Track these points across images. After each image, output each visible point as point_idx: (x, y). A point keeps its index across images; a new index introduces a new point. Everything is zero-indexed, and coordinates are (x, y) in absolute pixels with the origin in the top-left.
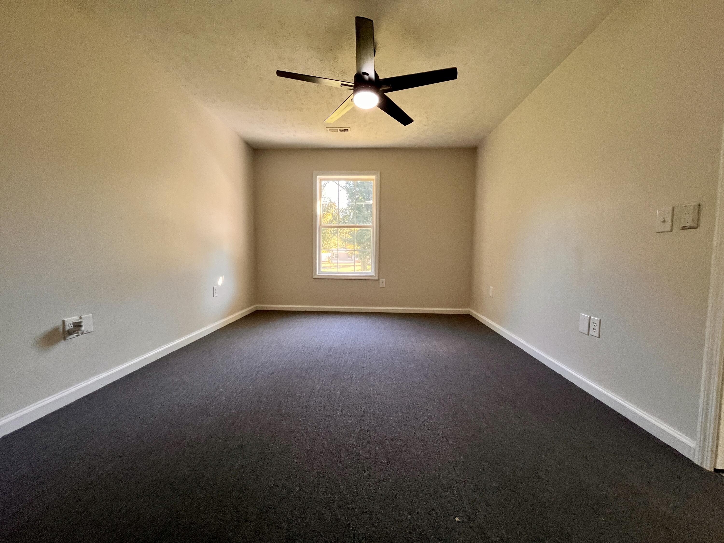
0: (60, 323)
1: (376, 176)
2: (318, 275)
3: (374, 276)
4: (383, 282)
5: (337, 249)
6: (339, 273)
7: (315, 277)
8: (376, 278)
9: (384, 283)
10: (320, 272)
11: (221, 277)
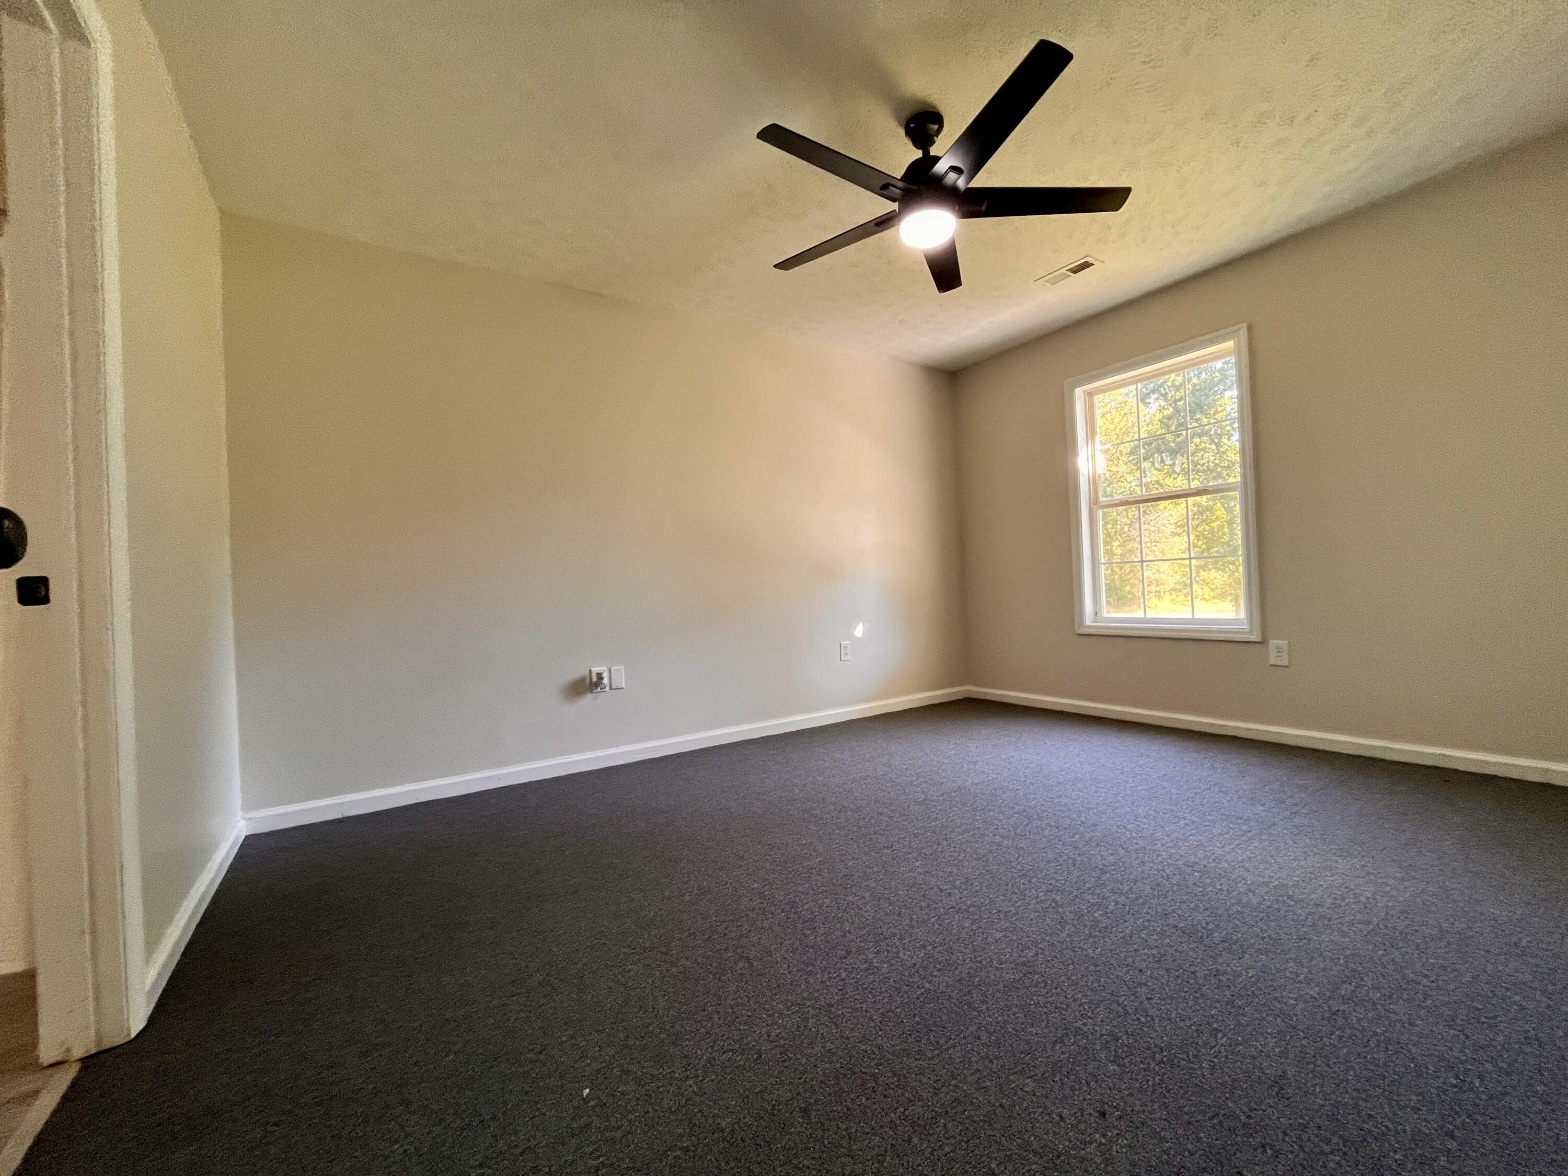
0: (587, 672)
1: (1236, 339)
2: (1089, 627)
3: (1248, 630)
4: (1279, 650)
5: (1140, 559)
6: (1146, 621)
7: (1081, 631)
8: (1255, 637)
9: (1285, 655)
10: (1098, 619)
11: (861, 625)
